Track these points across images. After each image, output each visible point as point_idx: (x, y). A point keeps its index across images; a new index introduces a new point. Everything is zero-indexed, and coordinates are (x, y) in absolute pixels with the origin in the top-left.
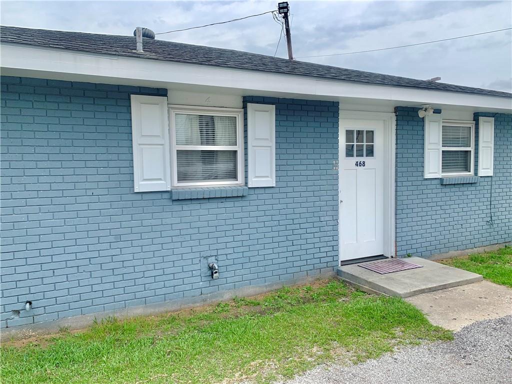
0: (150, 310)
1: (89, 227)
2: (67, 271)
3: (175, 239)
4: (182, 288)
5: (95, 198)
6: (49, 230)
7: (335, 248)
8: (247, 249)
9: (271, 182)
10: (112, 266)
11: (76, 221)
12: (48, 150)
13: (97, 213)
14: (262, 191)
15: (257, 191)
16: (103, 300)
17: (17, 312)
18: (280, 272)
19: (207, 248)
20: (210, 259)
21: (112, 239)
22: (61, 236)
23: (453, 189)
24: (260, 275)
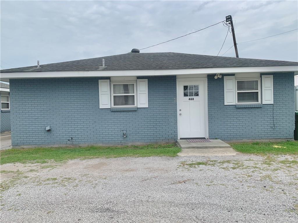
0: (104, 145)
1: (87, 118)
2: (81, 130)
3: (112, 124)
4: (114, 139)
5: (89, 110)
6: (77, 119)
7: (176, 132)
8: (137, 129)
9: (146, 106)
10: (93, 130)
11: (84, 116)
12: (77, 97)
13: (89, 114)
14: (143, 109)
15: (141, 109)
16: (91, 140)
17: (69, 140)
18: (151, 138)
19: (123, 127)
20: (124, 131)
21: (93, 122)
22: (80, 121)
23: (245, 110)
24: (143, 139)
